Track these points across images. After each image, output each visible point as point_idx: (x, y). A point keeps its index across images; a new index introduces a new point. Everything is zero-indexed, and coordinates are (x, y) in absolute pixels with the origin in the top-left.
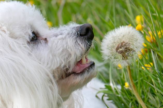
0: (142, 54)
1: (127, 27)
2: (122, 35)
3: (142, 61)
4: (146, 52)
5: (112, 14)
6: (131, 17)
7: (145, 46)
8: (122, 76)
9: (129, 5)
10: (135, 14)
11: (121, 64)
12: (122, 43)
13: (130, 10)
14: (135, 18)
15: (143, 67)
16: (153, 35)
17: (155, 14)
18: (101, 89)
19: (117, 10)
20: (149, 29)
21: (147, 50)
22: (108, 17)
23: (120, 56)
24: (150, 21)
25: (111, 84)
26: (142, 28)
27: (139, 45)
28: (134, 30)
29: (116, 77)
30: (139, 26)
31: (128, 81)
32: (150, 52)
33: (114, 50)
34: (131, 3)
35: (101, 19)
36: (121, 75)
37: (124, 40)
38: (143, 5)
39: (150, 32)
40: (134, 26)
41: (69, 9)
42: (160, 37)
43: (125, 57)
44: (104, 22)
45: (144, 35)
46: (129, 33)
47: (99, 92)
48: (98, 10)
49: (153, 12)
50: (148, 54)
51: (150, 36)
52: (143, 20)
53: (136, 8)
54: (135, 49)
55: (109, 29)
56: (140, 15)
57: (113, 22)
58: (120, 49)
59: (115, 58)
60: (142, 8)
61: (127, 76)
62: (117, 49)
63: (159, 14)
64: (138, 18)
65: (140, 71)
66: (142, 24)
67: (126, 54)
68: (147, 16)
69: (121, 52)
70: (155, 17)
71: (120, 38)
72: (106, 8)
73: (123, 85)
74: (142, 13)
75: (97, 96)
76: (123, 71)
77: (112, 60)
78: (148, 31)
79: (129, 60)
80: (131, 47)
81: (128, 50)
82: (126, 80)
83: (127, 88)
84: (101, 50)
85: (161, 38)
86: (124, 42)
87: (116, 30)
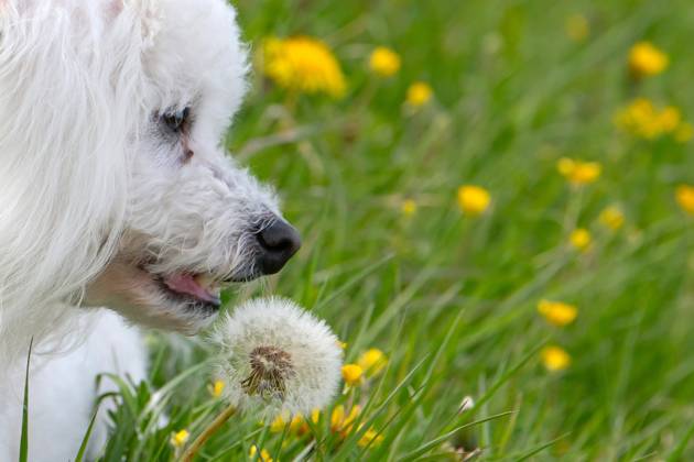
0: (288, 425)
1: (333, 338)
2: (303, 342)
3: (269, 435)
4: (300, 432)
5: (339, 282)
6: (363, 336)
7: (315, 419)
8: (195, 411)
9: (392, 310)
10: (379, 342)
11: (227, 388)
12: (282, 354)
13: (382, 322)
14: (370, 346)
15: (254, 449)
16: (356, 422)
17: (412, 392)
18: (128, 376)
19: (357, 289)
20: (365, 401)
21: (306, 433)
22: (325, 276)
23: (246, 369)
24: (387, 390)
25: (156, 397)
26: (356, 382)
27: (306, 398)
28: (338, 362)
29: (183, 399)
30: (356, 371)
31: (194, 433)
32: (306, 443)
33: (253, 345)
34: (402, 311)
35: (309, 262)
36: (198, 404)
37: (294, 353)
38: (417, 347)
39: (357, 411)
40: (349, 357)
41: (281, 163)
42: (362, 443)
43: (251, 385)
44: (306, 274)
45: (340, 398)
46: (323, 355)
47: (115, 378)
48: (328, 239)
49: (414, 382)
50: (296, 440)
51: (347, 414)
52: (377, 371)
53: (396, 331)
54: (290, 397)
55: (298, 295)
56: (387, 356)
57: (323, 298)
58: (263, 360)
59: (232, 360)
60: (407, 348)
61: (206, 422)
62: (260, 351)
63: (418, 402)
64: (374, 357)
65: (240, 449)
66: (366, 374)
67: (263, 382)
68: (395, 374)
69: (258, 367)
70: (404, 398)
71: (295, 340)
72: (347, 256)
73: (176, 428)
74: (394, 357)
75: (99, 378)
76: (211, 403)
77: (223, 357)
78: (357, 401)
79: (250, 402)
80: (289, 384)
81: (275, 378)
82: (192, 426)
83: (173, 442)
84: (231, 312)
85: (359, 447)
86: (288, 357)
87: (307, 316)
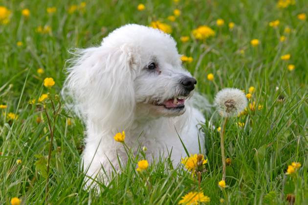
0: (241, 114)
1: (240, 91)
2: (234, 95)
3: (238, 118)
4: (245, 114)
5: (236, 76)
6: (247, 85)
7: (246, 110)
8: (220, 122)
9: (250, 76)
10: (251, 84)
11: (224, 114)
12: (231, 100)
13: (249, 80)
14: (249, 87)
15: (236, 123)
16: (255, 105)
17: (264, 92)
18: (202, 122)
19: (240, 75)
20: (255, 99)
21: (246, 114)
22: (232, 76)
23: (226, 108)
24: (258, 95)
25: (209, 123)
26: (251, 97)
27: (242, 107)
28: (244, 95)
29: (215, 120)
30: (249, 95)
31: (222, 127)
32: (247, 115)
33: (224, 102)
34: (252, 76)
35: (227, 75)
36: (219, 120)
37: (233, 98)
38: (260, 81)
39: (254, 103)
40: (246, 93)
41: (209, 56)
42: (259, 109)
43: (228, 111)
44: (227, 78)
45: (249, 103)
46: (240, 96)
47: (199, 124)
48: (228, 68)
49: (263, 90)
50: (245, 116)
51: (253, 105)
52: (254, 92)
53: (253, 81)
54: (238, 109)
55: (228, 85)
56: (255, 87)
57: (234, 81)
58: (228, 104)
59: (221, 107)
60: (258, 83)
61: (223, 123)
62: (226, 102)
63: (267, 94)
64: (252, 88)
65: (233, 125)
66: (252, 94)
67: (230, 108)
68: (258, 90)
69: (227, 106)
70: (263, 94)
71: (232, 96)
72: (234, 69)
73: (217, 127)
74: (256, 87)
75: (197, 126)
76: (222, 118)
77: (219, 108)
78: (253, 100)
79: (230, 114)
80: (236, 106)
81: (232, 106)
82: (221, 125)
83: (218, 131)
84: (215, 97)
85: (259, 111)
86: (233, 100)
87: (232, 89)
